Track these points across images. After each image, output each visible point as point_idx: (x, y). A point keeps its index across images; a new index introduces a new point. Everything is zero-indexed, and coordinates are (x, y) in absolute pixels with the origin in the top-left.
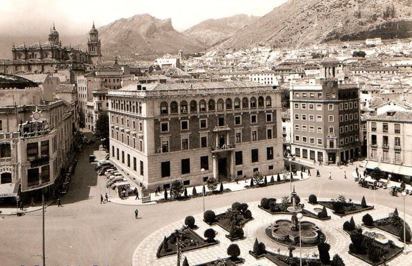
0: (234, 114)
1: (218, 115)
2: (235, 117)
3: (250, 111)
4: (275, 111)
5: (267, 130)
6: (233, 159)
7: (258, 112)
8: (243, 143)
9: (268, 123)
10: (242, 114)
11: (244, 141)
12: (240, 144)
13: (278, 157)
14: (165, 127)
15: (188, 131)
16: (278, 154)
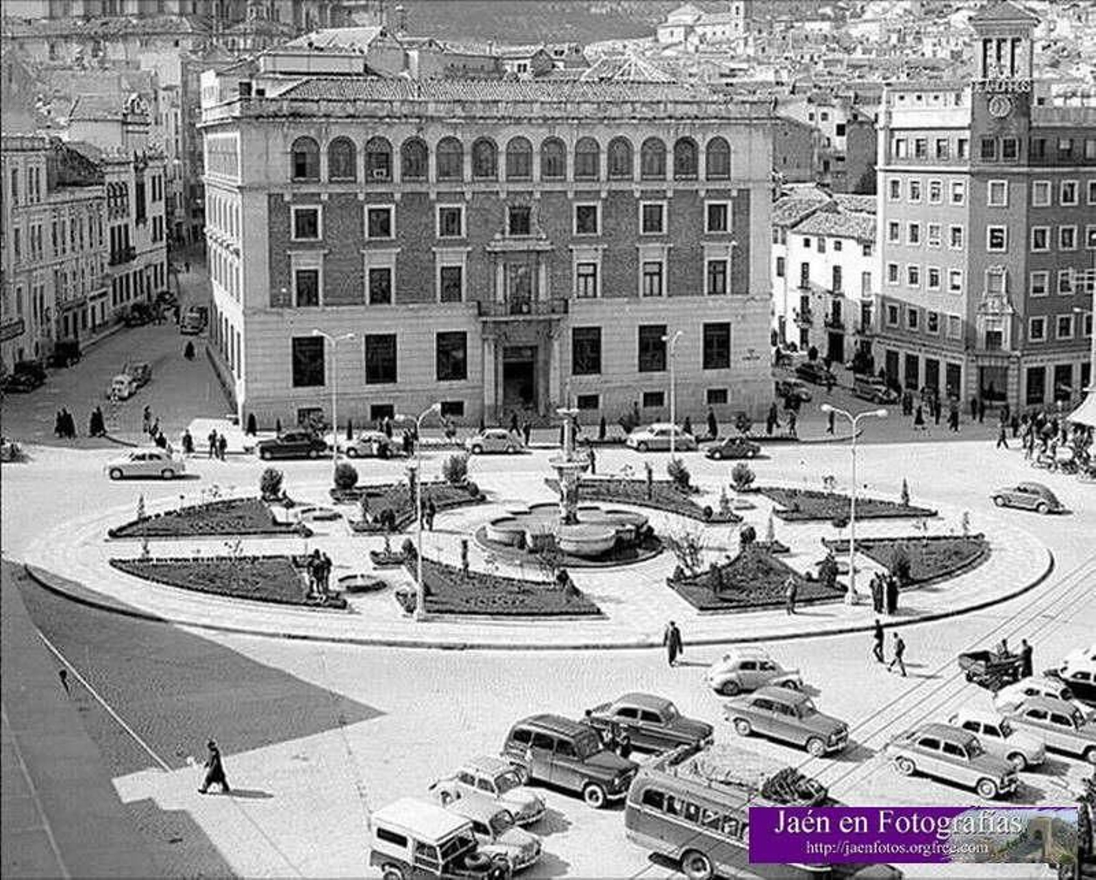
0: (570, 195)
1: (509, 193)
2: (576, 204)
3: (637, 188)
4: (745, 194)
5: (706, 263)
6: (561, 353)
7: (670, 194)
8: (605, 300)
9: (711, 238)
10: (604, 195)
11: (608, 292)
12: (592, 304)
13: (747, 362)
14: (307, 223)
15: (391, 244)
16: (751, 351)
